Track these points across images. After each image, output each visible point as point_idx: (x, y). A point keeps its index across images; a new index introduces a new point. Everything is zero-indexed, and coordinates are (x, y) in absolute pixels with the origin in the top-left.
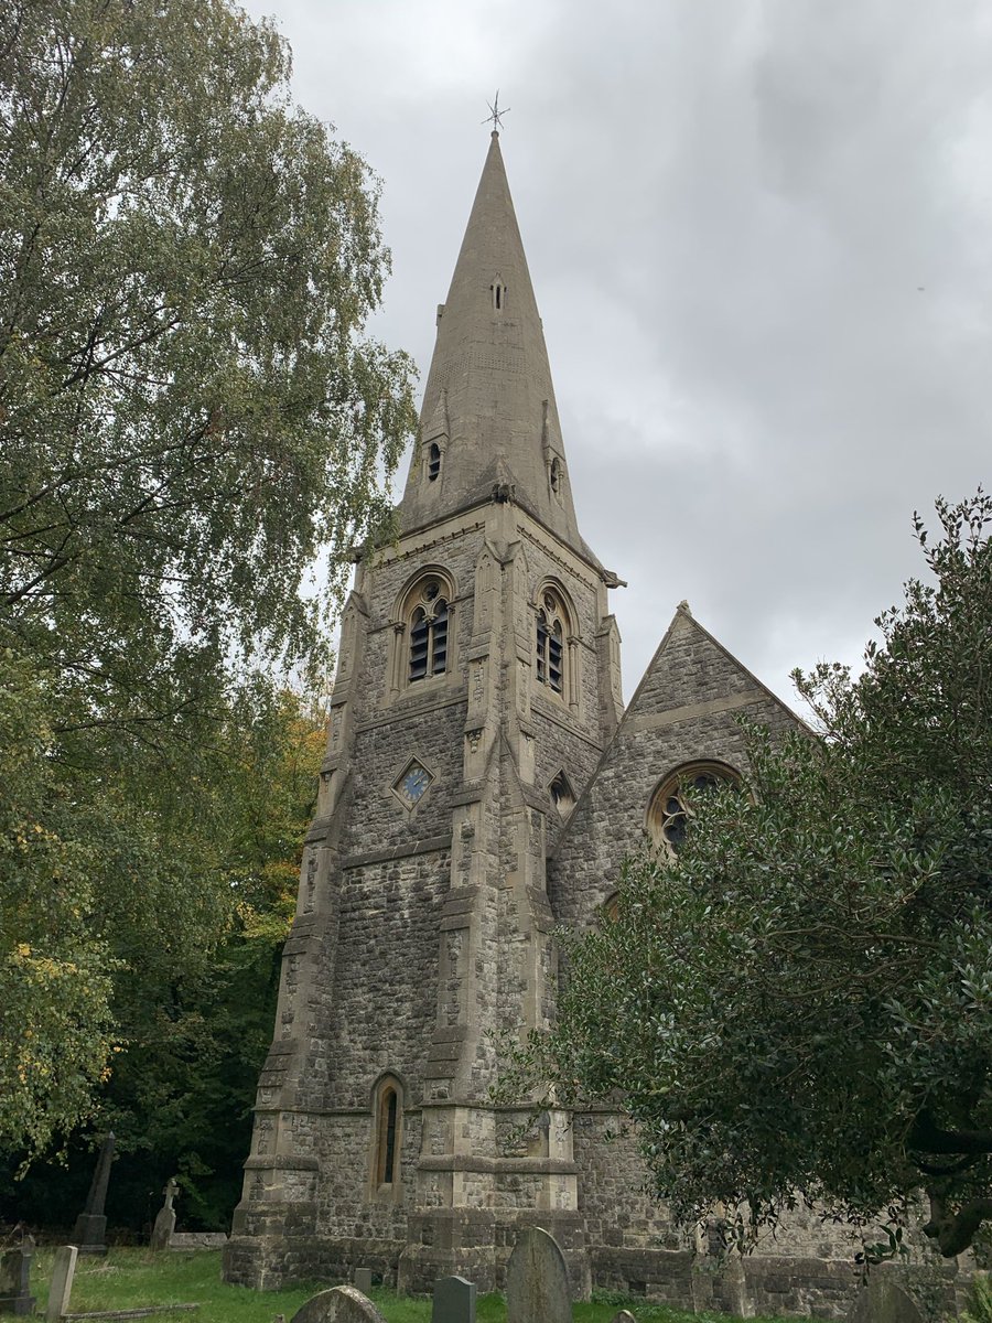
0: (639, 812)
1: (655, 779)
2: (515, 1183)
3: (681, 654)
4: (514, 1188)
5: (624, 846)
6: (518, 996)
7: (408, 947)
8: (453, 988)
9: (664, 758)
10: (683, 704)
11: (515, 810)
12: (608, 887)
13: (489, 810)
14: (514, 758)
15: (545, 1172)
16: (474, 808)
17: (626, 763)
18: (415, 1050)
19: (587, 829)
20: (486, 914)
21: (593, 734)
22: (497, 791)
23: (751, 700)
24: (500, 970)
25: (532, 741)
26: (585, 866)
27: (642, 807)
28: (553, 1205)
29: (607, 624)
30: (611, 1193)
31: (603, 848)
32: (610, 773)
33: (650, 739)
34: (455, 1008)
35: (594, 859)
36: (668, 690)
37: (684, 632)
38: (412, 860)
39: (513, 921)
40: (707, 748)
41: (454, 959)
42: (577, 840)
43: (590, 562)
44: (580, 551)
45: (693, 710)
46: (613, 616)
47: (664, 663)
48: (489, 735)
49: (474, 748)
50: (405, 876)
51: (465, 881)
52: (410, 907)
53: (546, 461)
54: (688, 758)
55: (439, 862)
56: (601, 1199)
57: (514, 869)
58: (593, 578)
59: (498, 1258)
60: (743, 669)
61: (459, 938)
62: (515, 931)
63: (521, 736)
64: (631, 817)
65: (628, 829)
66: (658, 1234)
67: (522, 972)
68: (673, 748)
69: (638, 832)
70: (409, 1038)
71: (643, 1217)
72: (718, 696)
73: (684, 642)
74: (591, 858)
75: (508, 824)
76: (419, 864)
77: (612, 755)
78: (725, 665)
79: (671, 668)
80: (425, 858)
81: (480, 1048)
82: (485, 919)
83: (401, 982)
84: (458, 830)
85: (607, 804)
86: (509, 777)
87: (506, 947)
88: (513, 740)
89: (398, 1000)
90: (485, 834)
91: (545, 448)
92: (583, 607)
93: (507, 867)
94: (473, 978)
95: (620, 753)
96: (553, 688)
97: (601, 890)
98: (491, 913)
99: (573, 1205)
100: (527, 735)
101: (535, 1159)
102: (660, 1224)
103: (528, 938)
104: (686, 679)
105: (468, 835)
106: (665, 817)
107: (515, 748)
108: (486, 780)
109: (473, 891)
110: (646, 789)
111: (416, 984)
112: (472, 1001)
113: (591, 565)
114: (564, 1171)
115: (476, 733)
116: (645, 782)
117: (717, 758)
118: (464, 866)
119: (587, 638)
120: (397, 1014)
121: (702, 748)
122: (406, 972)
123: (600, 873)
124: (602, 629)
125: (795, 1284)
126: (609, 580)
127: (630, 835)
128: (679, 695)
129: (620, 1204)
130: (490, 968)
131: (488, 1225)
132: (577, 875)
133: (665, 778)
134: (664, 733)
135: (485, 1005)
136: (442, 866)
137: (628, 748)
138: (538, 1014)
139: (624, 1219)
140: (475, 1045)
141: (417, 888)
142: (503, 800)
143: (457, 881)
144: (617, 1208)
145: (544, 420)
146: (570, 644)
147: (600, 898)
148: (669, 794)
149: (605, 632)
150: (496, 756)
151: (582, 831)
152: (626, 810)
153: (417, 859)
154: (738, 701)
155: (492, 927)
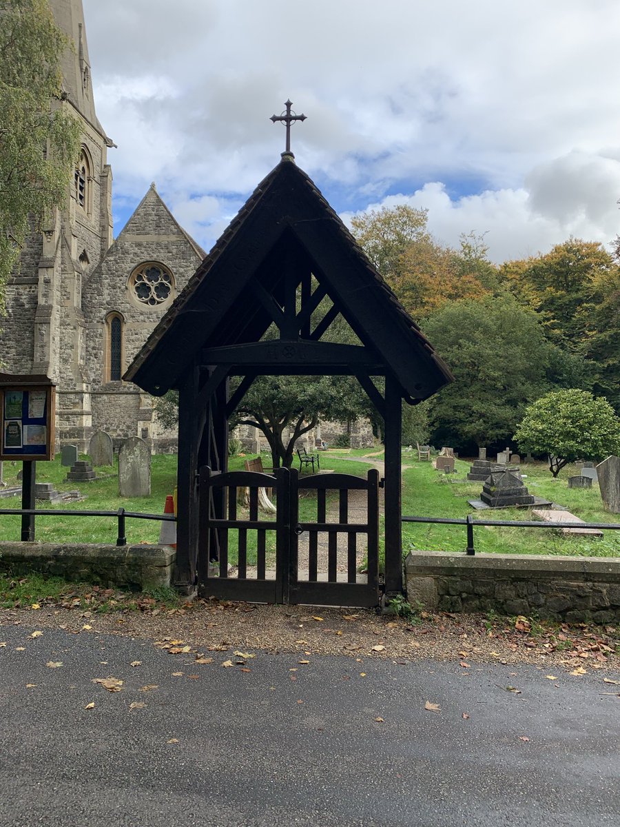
0: (124, 278)
1: (134, 265)
2: (69, 418)
3: (150, 209)
4: (68, 420)
5: (117, 292)
6: (70, 351)
7: (12, 325)
8: (42, 346)
9: (138, 256)
10: (149, 234)
11: (69, 272)
12: (108, 308)
13: (57, 271)
14: (69, 247)
15: (82, 414)
16: (50, 270)
17: (120, 255)
18: (18, 368)
19: (99, 282)
20: (55, 318)
21: (97, 229)
22: (60, 262)
23: (178, 239)
24: (61, 340)
25: (76, 239)
26: (97, 298)
27: (126, 276)
28: (84, 425)
29: (106, 169)
30: (102, 421)
31: (106, 292)
32: (112, 258)
33: (132, 247)
34: (43, 354)
35: (102, 295)
36: (142, 225)
37: (152, 199)
38: (12, 286)
39: (68, 321)
40: (158, 256)
41: (42, 335)
42: (94, 286)
43: (100, 133)
44: (96, 127)
45: (152, 238)
46: (110, 166)
47: (141, 211)
48: (57, 234)
49: (49, 240)
50: (9, 293)
51: (46, 302)
52: (12, 308)
53: (81, 69)
54: (148, 259)
55: (28, 290)
56: (98, 423)
57: (68, 298)
58: (101, 142)
59: (61, 442)
60: (177, 224)
61: (45, 327)
62: (69, 325)
63: (72, 237)
64: (121, 280)
65: (119, 285)
66: (121, 433)
67: (72, 341)
68: (143, 253)
69: (123, 287)
70: (15, 363)
71: (115, 428)
72: (165, 234)
73: (152, 204)
74: (100, 294)
75: (65, 278)
76: (16, 289)
77: (113, 250)
78: (169, 220)
79: (145, 215)
80: (19, 287)
81: (54, 370)
82: (55, 319)
83: (9, 340)
84: (41, 279)
85: (110, 273)
86: (66, 256)
87: (64, 331)
88: (68, 238)
89: (8, 348)
90: (56, 282)
91: (81, 60)
92: (96, 160)
93: (65, 297)
94: (51, 343)
95: (117, 250)
96: (81, 205)
97: (104, 309)
98: (58, 317)
99: (90, 425)
100: (75, 236)
101: (77, 410)
102: (122, 430)
103: (75, 328)
104: (151, 222)
105: (47, 282)
106: (136, 282)
107: (69, 243)
108: (55, 257)
109: (51, 307)
110: (128, 269)
111: (17, 341)
112: (51, 352)
113: (101, 135)
114: (88, 414)
115: (50, 232)
116: (129, 266)
117: (162, 262)
118: (45, 295)
119: (97, 178)
120: (7, 353)
121: (155, 255)
122: (12, 336)
123: (105, 302)
124: (104, 172)
125: (169, 445)
126: (108, 143)
127: (120, 288)
128: (147, 228)
129: (106, 424)
130: (57, 339)
131: (57, 432)
132: (93, 301)
133: (138, 266)
134: (139, 245)
135: (55, 353)
136: (30, 291)
137: (122, 248)
138: (79, 358)
139: (107, 429)
140: (52, 369)
141: (16, 300)
142: (63, 266)
143: (41, 301)
144: (105, 426)
145: (80, 38)
146: (89, 180)
147: (104, 312)
148: (138, 273)
149: (106, 174)
150: (60, 245)
151: (97, 283)
152: (119, 277)
153: (15, 287)
154: (173, 238)
155: (58, 323)
